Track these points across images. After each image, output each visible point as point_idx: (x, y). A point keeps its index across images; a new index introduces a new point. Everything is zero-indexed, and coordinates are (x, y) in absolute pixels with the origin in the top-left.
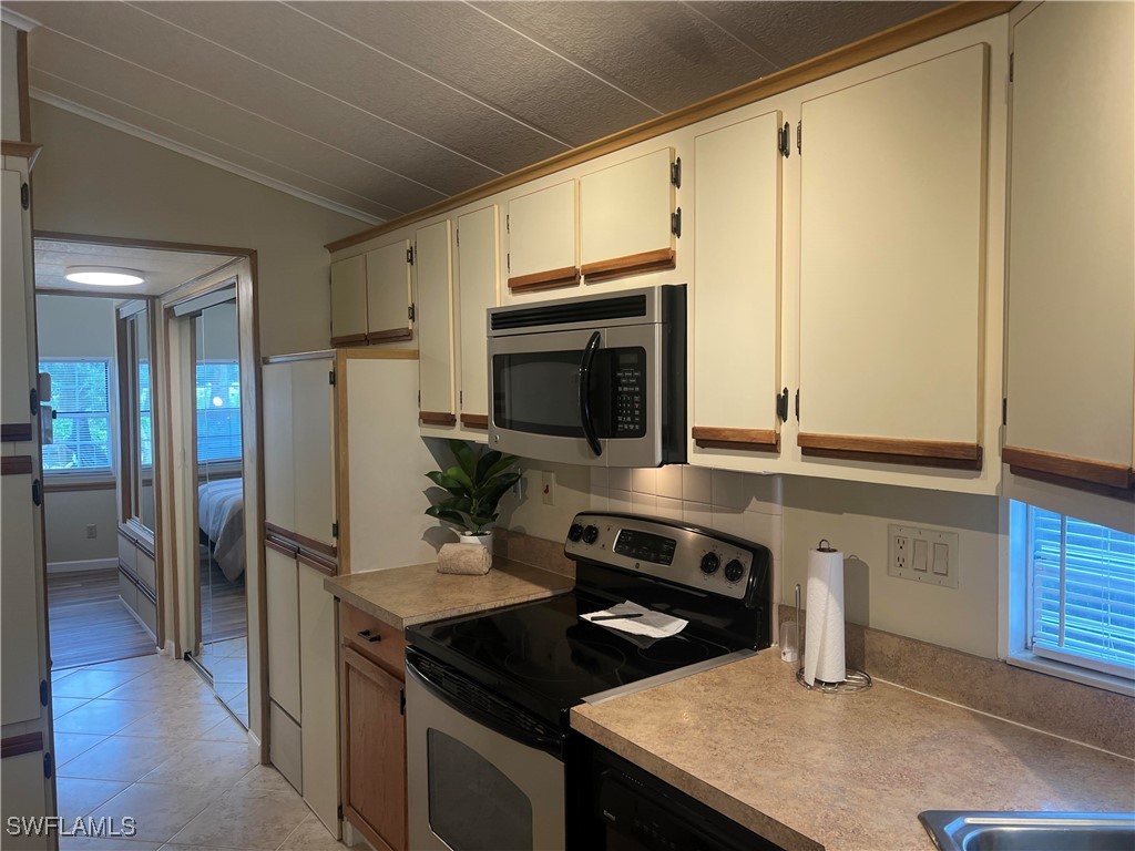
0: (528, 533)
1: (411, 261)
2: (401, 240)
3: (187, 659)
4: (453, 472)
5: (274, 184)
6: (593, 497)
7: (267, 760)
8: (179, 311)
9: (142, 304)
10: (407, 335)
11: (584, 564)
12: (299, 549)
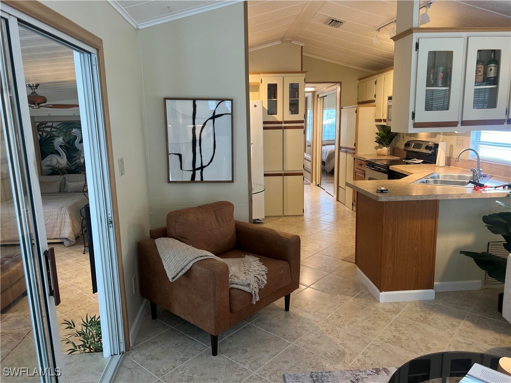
0: (400, 148)
1: (376, 84)
2: (374, 79)
3: (318, 186)
4: (381, 132)
5: (345, 65)
6: (412, 138)
7: (338, 200)
8: (320, 96)
9: (311, 93)
10: (373, 101)
11: (408, 152)
12: (347, 150)
